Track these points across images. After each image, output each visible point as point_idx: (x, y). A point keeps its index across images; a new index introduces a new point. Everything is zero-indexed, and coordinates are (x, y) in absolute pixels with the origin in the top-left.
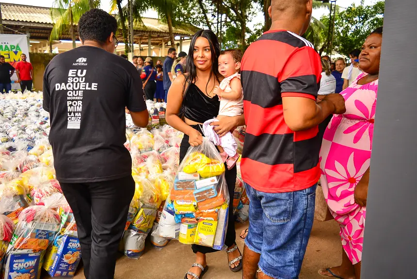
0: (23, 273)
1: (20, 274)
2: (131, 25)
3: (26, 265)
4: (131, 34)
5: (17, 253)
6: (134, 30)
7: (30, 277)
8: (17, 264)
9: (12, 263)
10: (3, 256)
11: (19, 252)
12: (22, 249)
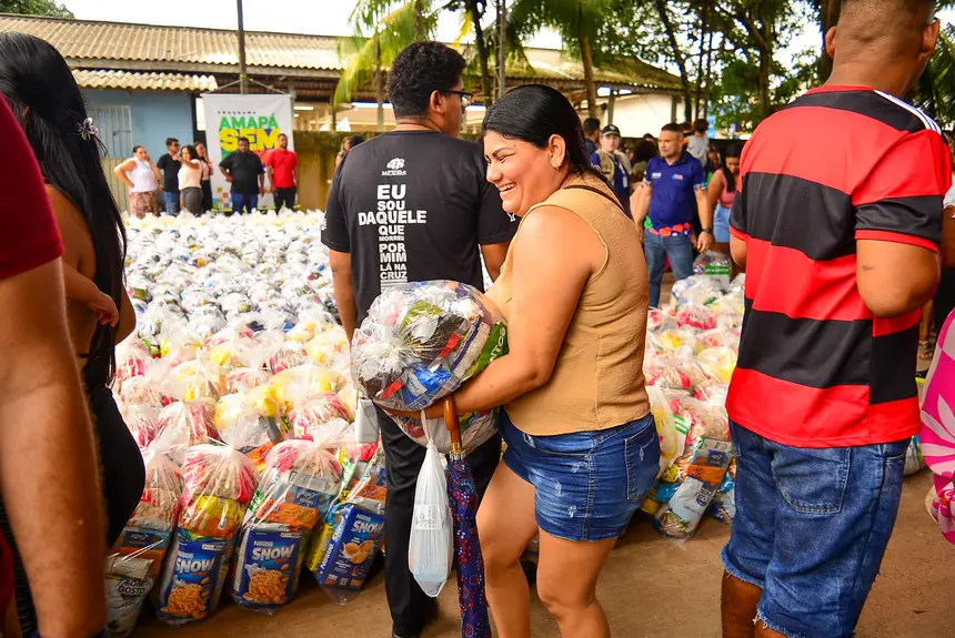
0: (269, 568)
1: (263, 570)
2: (500, 67)
3: (276, 553)
4: (499, 87)
5: (260, 527)
6: (507, 78)
7: (280, 578)
8: (259, 550)
9: (250, 547)
10: (236, 532)
11: (265, 526)
12: (270, 522)
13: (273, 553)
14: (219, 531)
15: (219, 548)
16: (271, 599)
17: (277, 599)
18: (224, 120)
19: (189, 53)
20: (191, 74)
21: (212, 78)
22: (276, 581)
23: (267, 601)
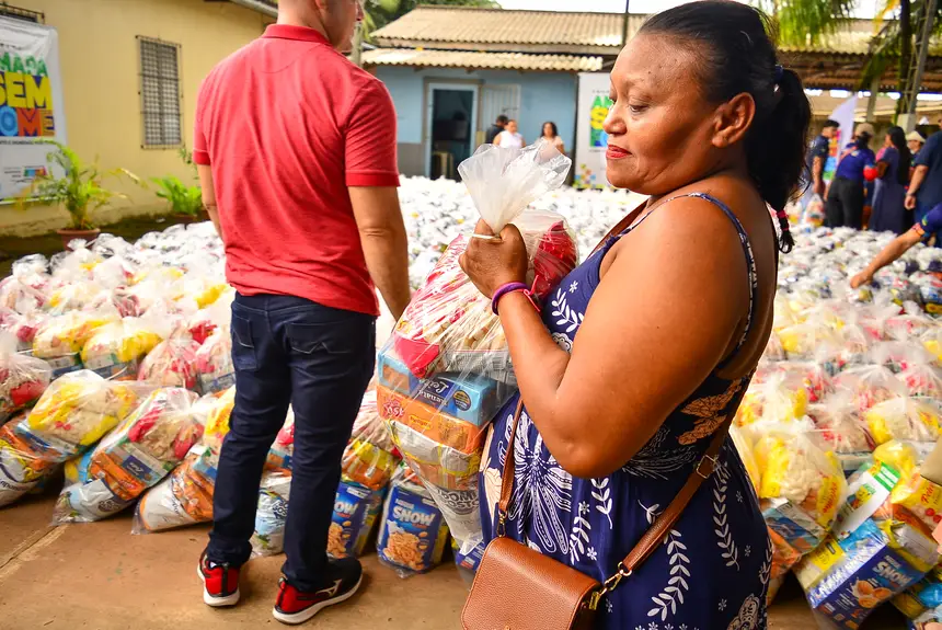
0: (407, 530)
1: (401, 530)
3: (415, 517)
4: (917, 67)
5: (403, 486)
7: (418, 545)
8: (400, 509)
9: (393, 504)
10: (384, 484)
11: (410, 487)
12: (416, 484)
13: (412, 517)
14: (365, 479)
15: (363, 496)
16: (407, 563)
17: (412, 565)
18: (598, 99)
19: (583, 35)
20: (581, 55)
21: (600, 59)
22: (413, 546)
23: (403, 564)
